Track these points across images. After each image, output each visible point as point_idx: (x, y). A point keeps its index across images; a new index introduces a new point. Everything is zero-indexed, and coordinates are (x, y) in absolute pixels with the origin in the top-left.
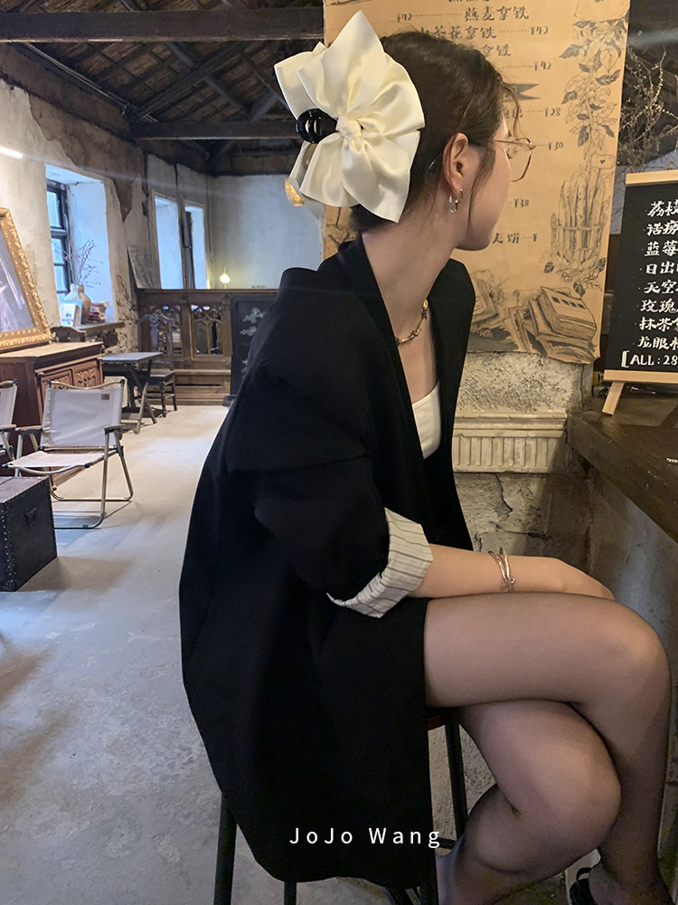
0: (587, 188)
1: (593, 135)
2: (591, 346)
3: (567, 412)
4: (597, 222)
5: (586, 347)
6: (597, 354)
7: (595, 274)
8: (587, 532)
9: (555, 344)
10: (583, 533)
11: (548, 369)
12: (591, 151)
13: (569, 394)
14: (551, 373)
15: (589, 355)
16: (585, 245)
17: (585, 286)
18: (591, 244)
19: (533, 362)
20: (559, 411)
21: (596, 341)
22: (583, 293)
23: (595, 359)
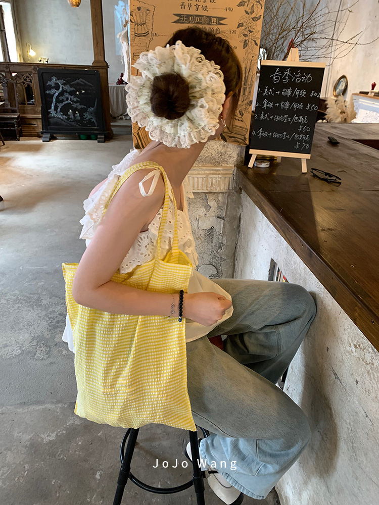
0: (246, 68)
1: (249, 44)
2: (245, 138)
3: (234, 166)
4: (249, 84)
5: (243, 139)
6: (247, 142)
7: (248, 107)
8: (240, 215)
9: (231, 137)
10: (239, 216)
11: (227, 148)
12: (249, 51)
13: (235, 158)
14: (228, 149)
15: (244, 142)
16: (244, 94)
17: (243, 112)
18: (247, 93)
19: (221, 144)
20: (231, 166)
21: (247, 136)
22: (242, 115)
23: (246, 144)
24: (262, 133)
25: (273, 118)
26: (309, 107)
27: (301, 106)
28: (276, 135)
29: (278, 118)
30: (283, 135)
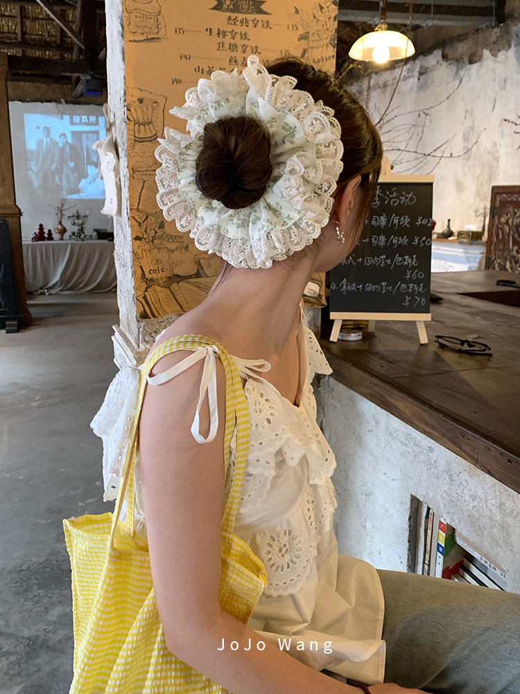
2: (320, 296)
6: (324, 301)
15: (318, 302)
21: (323, 292)
23: (323, 305)
24: (346, 286)
25: (363, 261)
26: (417, 240)
27: (405, 240)
28: (370, 287)
29: (370, 261)
30: (382, 286)
